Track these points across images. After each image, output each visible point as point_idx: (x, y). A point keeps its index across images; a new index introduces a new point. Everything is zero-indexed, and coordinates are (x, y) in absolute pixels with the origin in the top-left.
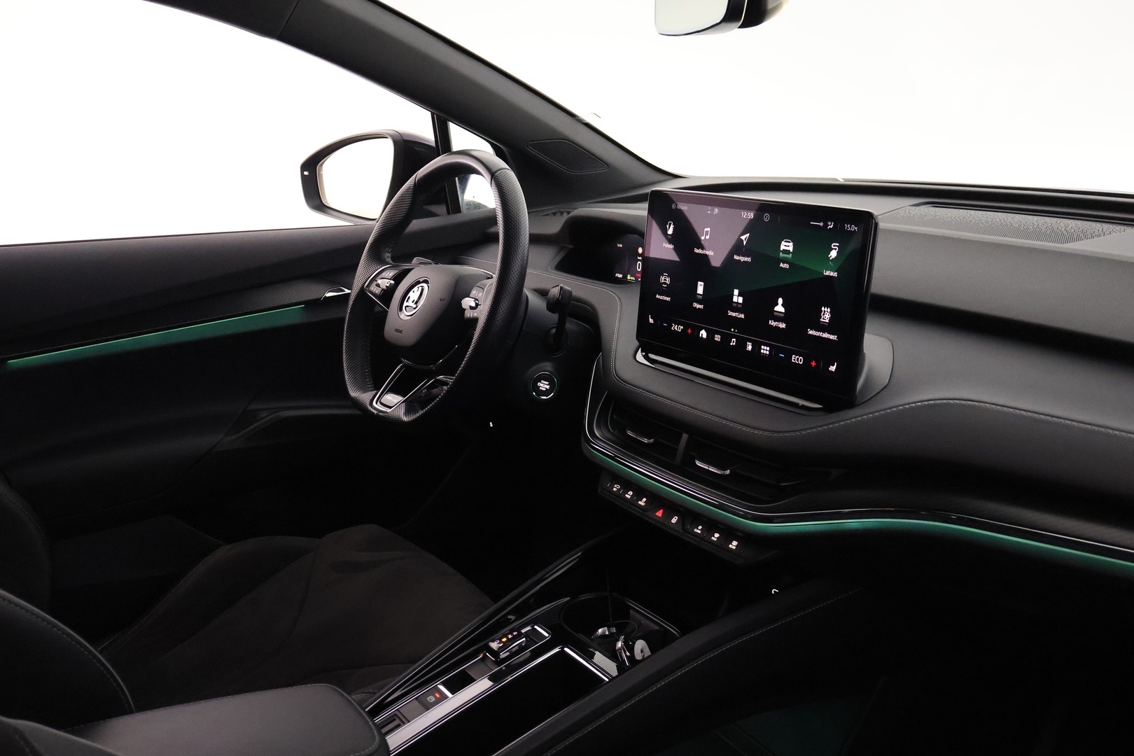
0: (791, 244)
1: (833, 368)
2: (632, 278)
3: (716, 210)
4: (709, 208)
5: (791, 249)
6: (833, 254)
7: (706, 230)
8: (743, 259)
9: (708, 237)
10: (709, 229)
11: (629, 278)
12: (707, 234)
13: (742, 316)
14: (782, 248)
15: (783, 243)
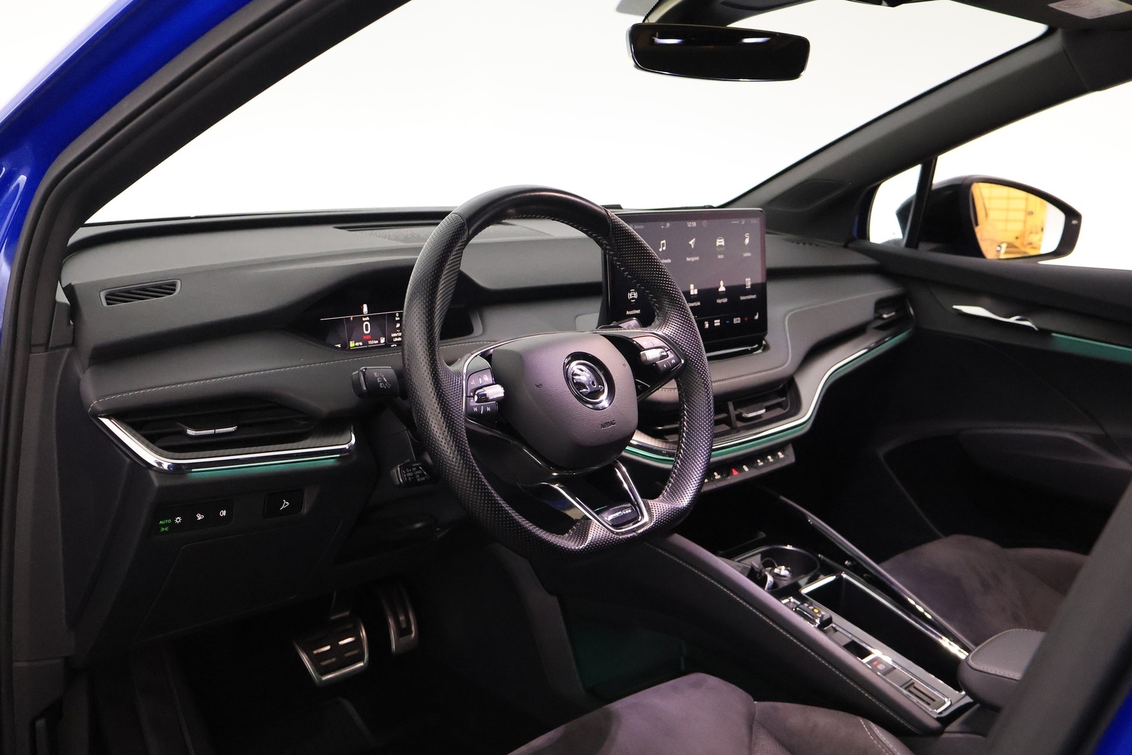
0: (722, 240)
1: (757, 317)
2: (357, 344)
3: (668, 224)
4: (662, 223)
5: (723, 244)
6: (747, 241)
7: (662, 242)
8: (693, 259)
9: (664, 248)
10: (664, 241)
11: (352, 344)
12: (663, 246)
13: (699, 304)
14: (718, 244)
15: (718, 240)
